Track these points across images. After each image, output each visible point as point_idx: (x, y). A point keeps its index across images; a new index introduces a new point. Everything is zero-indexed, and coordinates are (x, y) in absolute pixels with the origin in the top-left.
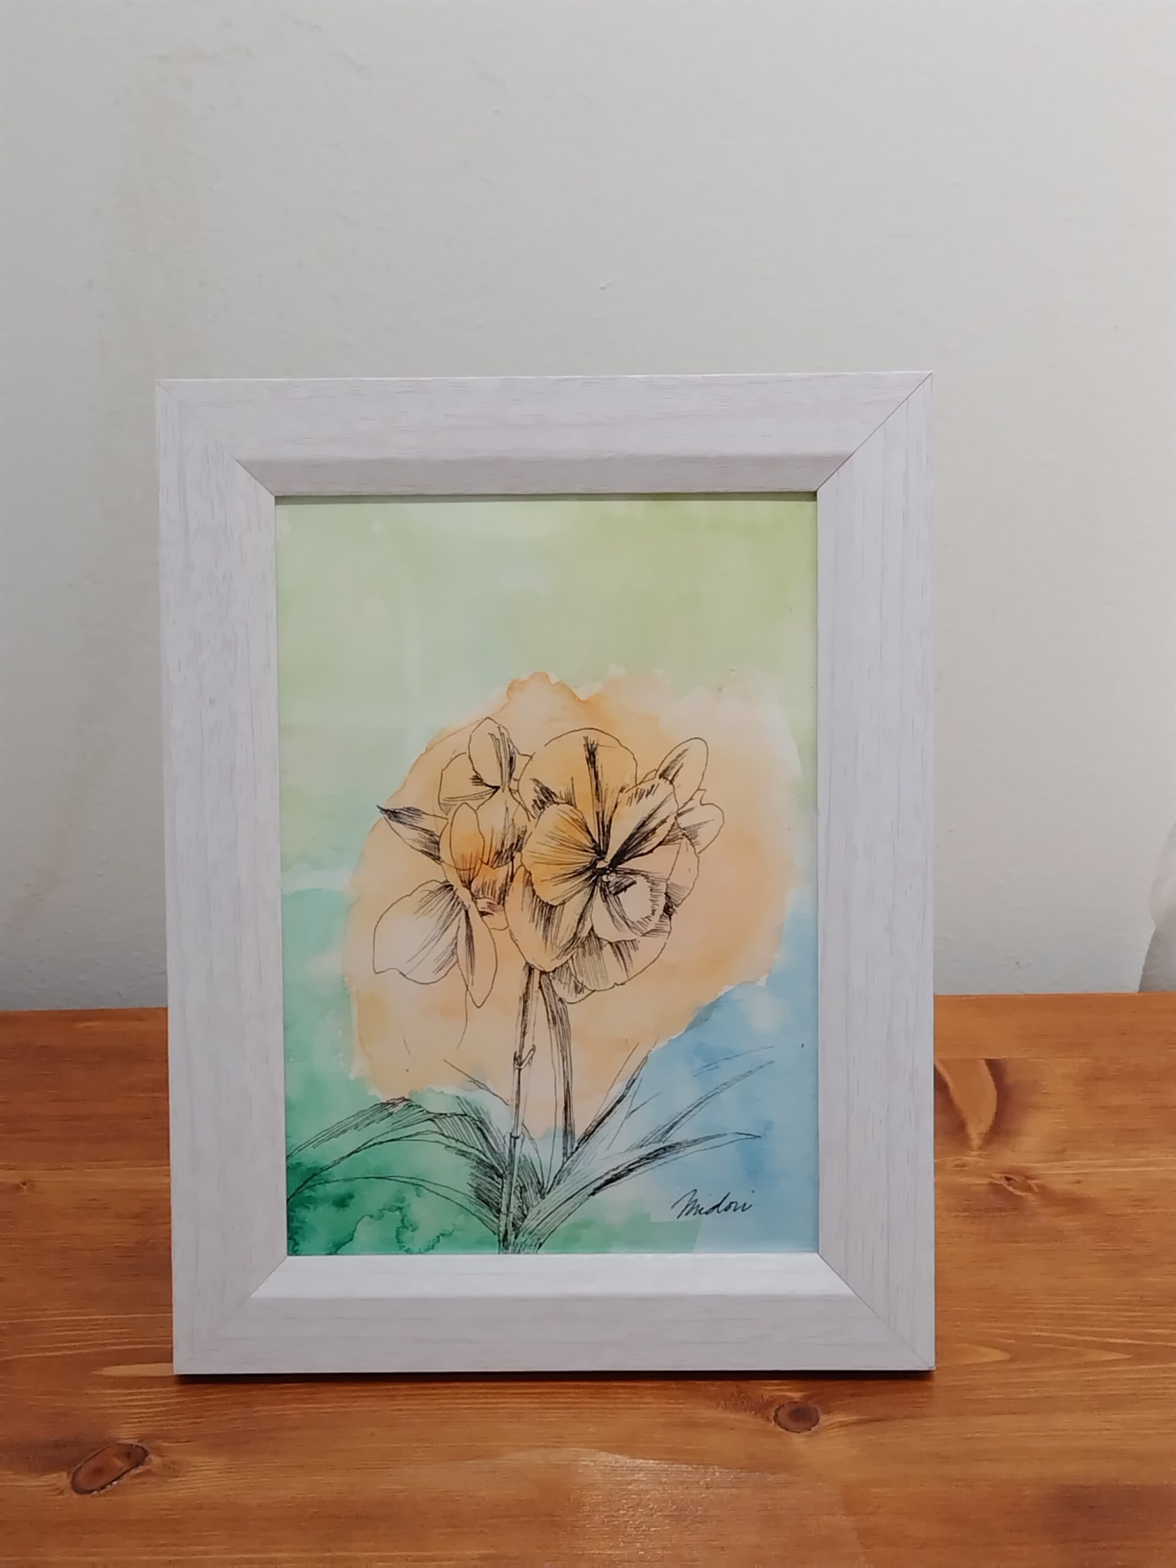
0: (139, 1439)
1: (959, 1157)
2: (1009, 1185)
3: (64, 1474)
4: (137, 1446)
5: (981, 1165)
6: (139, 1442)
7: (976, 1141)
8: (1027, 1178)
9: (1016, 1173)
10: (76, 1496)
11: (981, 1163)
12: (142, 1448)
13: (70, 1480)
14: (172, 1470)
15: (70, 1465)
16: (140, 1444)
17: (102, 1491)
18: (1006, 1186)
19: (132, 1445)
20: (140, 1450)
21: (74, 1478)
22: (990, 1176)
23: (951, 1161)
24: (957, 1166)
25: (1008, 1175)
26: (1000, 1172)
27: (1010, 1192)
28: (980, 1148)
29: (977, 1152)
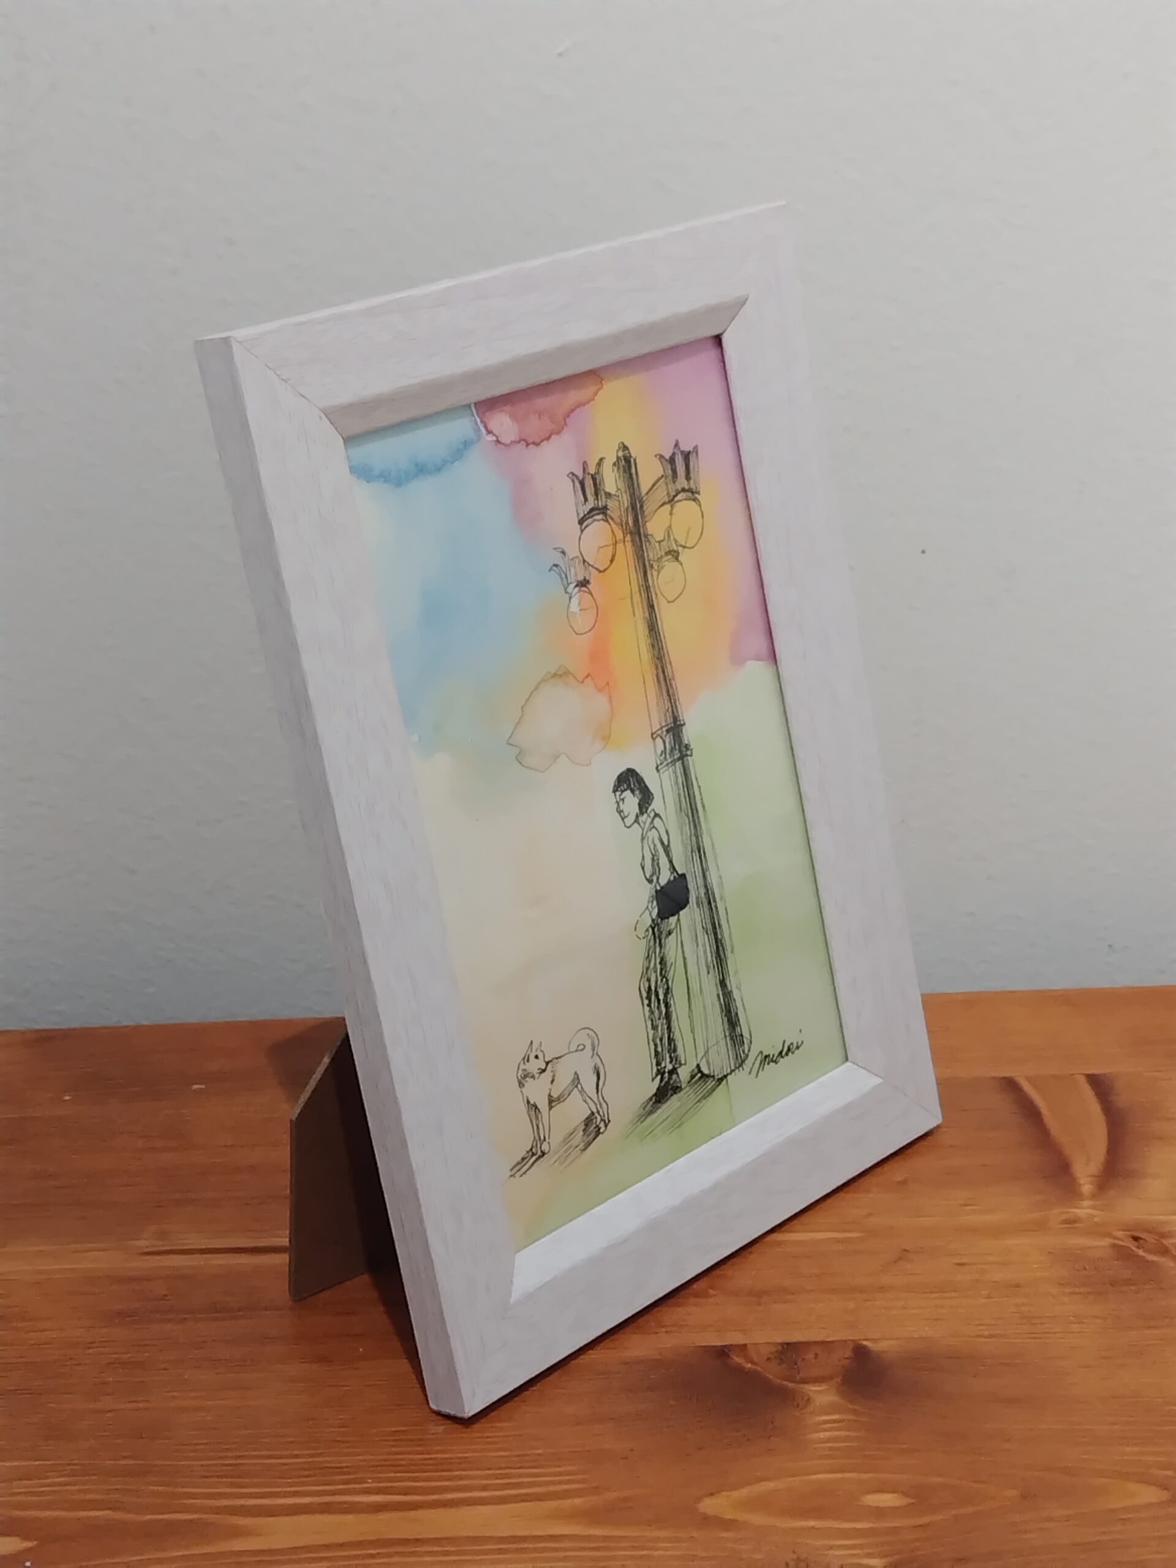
1: (1066, 1210)
2: (1138, 1248)
5: (1096, 1219)
7: (1087, 1188)
8: (1163, 1235)
9: (1148, 1231)
11: (1095, 1216)
18: (1134, 1249)
22: (1110, 1235)
23: (1057, 1214)
24: (1067, 1222)
25: (1136, 1234)
26: (1123, 1230)
27: (1138, 1256)
28: (1093, 1197)
29: (1086, 1203)
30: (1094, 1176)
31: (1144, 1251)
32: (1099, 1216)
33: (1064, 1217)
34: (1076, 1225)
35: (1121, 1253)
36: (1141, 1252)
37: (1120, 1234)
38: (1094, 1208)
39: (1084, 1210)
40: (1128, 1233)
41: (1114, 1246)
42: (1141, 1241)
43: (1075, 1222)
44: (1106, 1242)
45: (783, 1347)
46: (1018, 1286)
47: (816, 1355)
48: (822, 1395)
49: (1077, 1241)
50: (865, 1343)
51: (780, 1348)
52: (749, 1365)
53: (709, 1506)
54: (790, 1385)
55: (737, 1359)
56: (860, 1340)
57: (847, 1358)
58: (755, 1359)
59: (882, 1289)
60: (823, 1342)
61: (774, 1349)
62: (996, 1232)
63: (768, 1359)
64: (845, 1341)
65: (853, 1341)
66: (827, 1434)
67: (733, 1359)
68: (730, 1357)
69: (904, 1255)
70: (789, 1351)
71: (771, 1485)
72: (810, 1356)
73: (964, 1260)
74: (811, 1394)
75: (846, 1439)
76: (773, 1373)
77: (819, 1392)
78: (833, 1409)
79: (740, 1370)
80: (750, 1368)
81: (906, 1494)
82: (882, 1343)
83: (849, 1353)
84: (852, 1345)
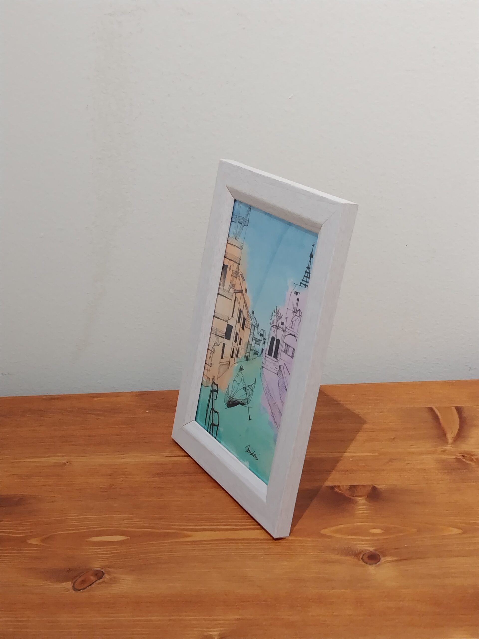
0: (101, 568)
1: (442, 447)
3: (70, 583)
4: (101, 571)
6: (101, 569)
7: (450, 440)
8: (471, 455)
9: (467, 453)
10: (73, 592)
12: (102, 572)
13: (72, 585)
14: (114, 581)
15: (73, 579)
16: (102, 570)
17: (85, 590)
19: (98, 570)
20: (101, 572)
21: (74, 584)
22: (455, 455)
23: (439, 449)
24: (442, 451)
25: (463, 455)
26: (460, 453)
27: (464, 461)
28: (452, 443)
29: (451, 445)
30: (452, 437)
31: (465, 460)
32: (453, 449)
33: (442, 449)
34: (446, 452)
35: (458, 460)
36: (464, 460)
37: (458, 455)
38: (451, 446)
39: (448, 447)
40: (461, 454)
41: (456, 458)
42: (465, 457)
43: (445, 451)
44: (454, 457)
45: (350, 486)
46: (425, 469)
47: (361, 489)
48: (361, 501)
49: (444, 457)
50: (376, 486)
51: (350, 487)
52: (340, 492)
53: (324, 532)
54: (352, 498)
55: (337, 490)
56: (374, 485)
57: (370, 490)
58: (342, 490)
59: (383, 470)
60: (363, 486)
61: (347, 487)
62: (421, 454)
63: (346, 490)
64: (370, 485)
65: (373, 485)
66: (361, 512)
67: (335, 490)
68: (334, 489)
69: (391, 460)
70: (352, 488)
71: (342, 526)
72: (359, 489)
73: (409, 462)
74: (358, 501)
75: (366, 513)
76: (347, 494)
77: (360, 500)
78: (364, 505)
79: (337, 493)
80: (340, 493)
81: (383, 530)
82: (381, 486)
83: (371, 488)
84: (372, 486)
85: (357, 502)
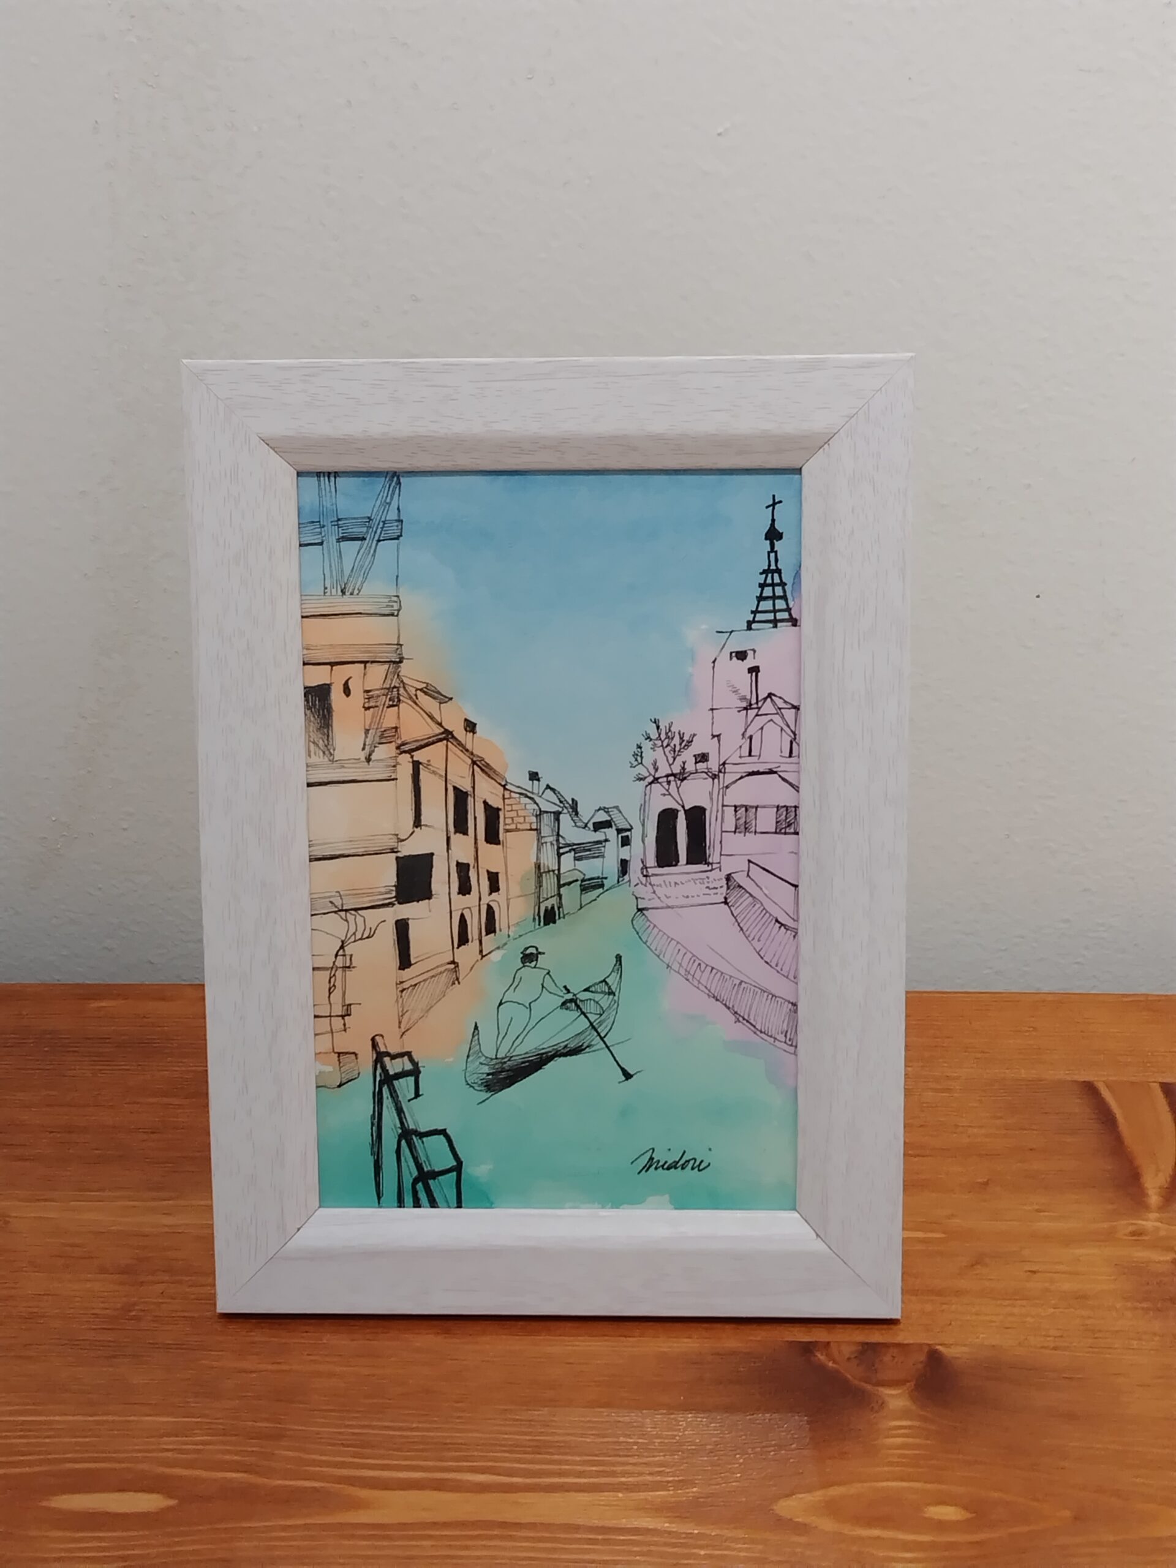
1: (1134, 1222)
5: (1162, 1233)
7: (1154, 1199)
11: (1160, 1230)
23: (1123, 1226)
24: (1134, 1234)
28: (1160, 1209)
29: (1156, 1215)
30: (1161, 1187)
32: (1163, 1230)
33: (1133, 1228)
34: (1143, 1237)
38: (1159, 1221)
39: (1150, 1222)
41: (1174, 1260)
43: (1140, 1234)
44: (1168, 1256)
45: (863, 1346)
46: (1084, 1297)
47: (893, 1357)
48: (896, 1399)
49: (1142, 1254)
50: (938, 1347)
51: (860, 1348)
52: (831, 1364)
53: (784, 1507)
54: (868, 1387)
55: (821, 1357)
56: (935, 1344)
57: (921, 1362)
58: (837, 1357)
59: (959, 1293)
60: (901, 1345)
61: (855, 1349)
62: (1068, 1240)
65: (929, 1345)
66: (895, 1440)
67: (817, 1356)
68: (811, 1352)
69: (980, 1259)
70: (868, 1354)
72: (888, 1358)
73: (1035, 1268)
74: (885, 1398)
75: (912, 1447)
76: (852, 1373)
77: (893, 1396)
78: (905, 1414)
79: (822, 1367)
80: (832, 1367)
81: (966, 1508)
82: (955, 1350)
83: (922, 1358)
84: (926, 1349)
85: (883, 1404)
